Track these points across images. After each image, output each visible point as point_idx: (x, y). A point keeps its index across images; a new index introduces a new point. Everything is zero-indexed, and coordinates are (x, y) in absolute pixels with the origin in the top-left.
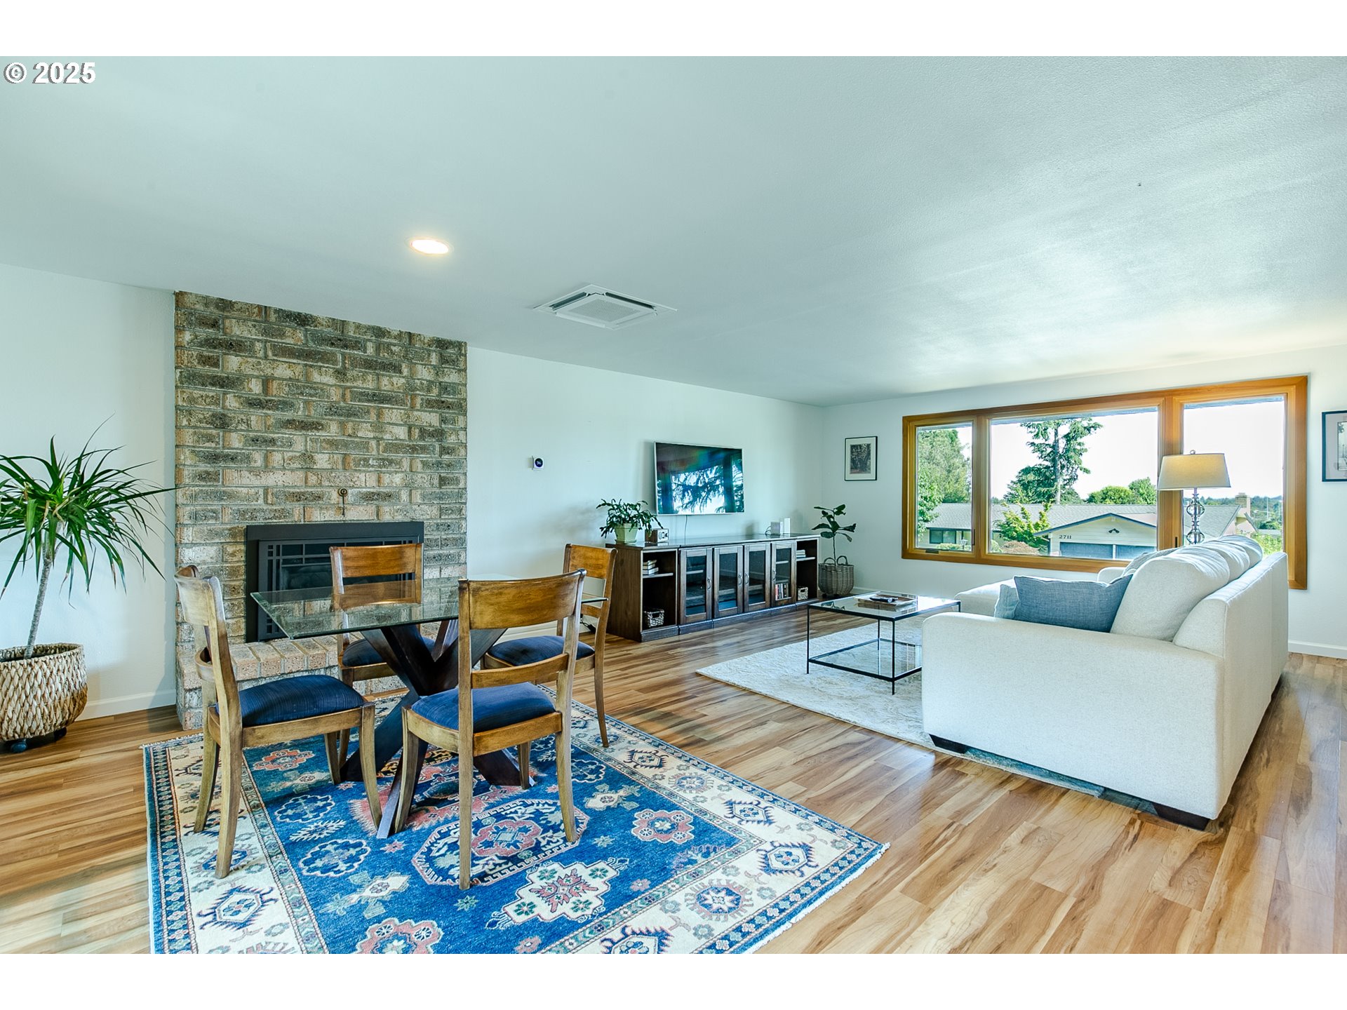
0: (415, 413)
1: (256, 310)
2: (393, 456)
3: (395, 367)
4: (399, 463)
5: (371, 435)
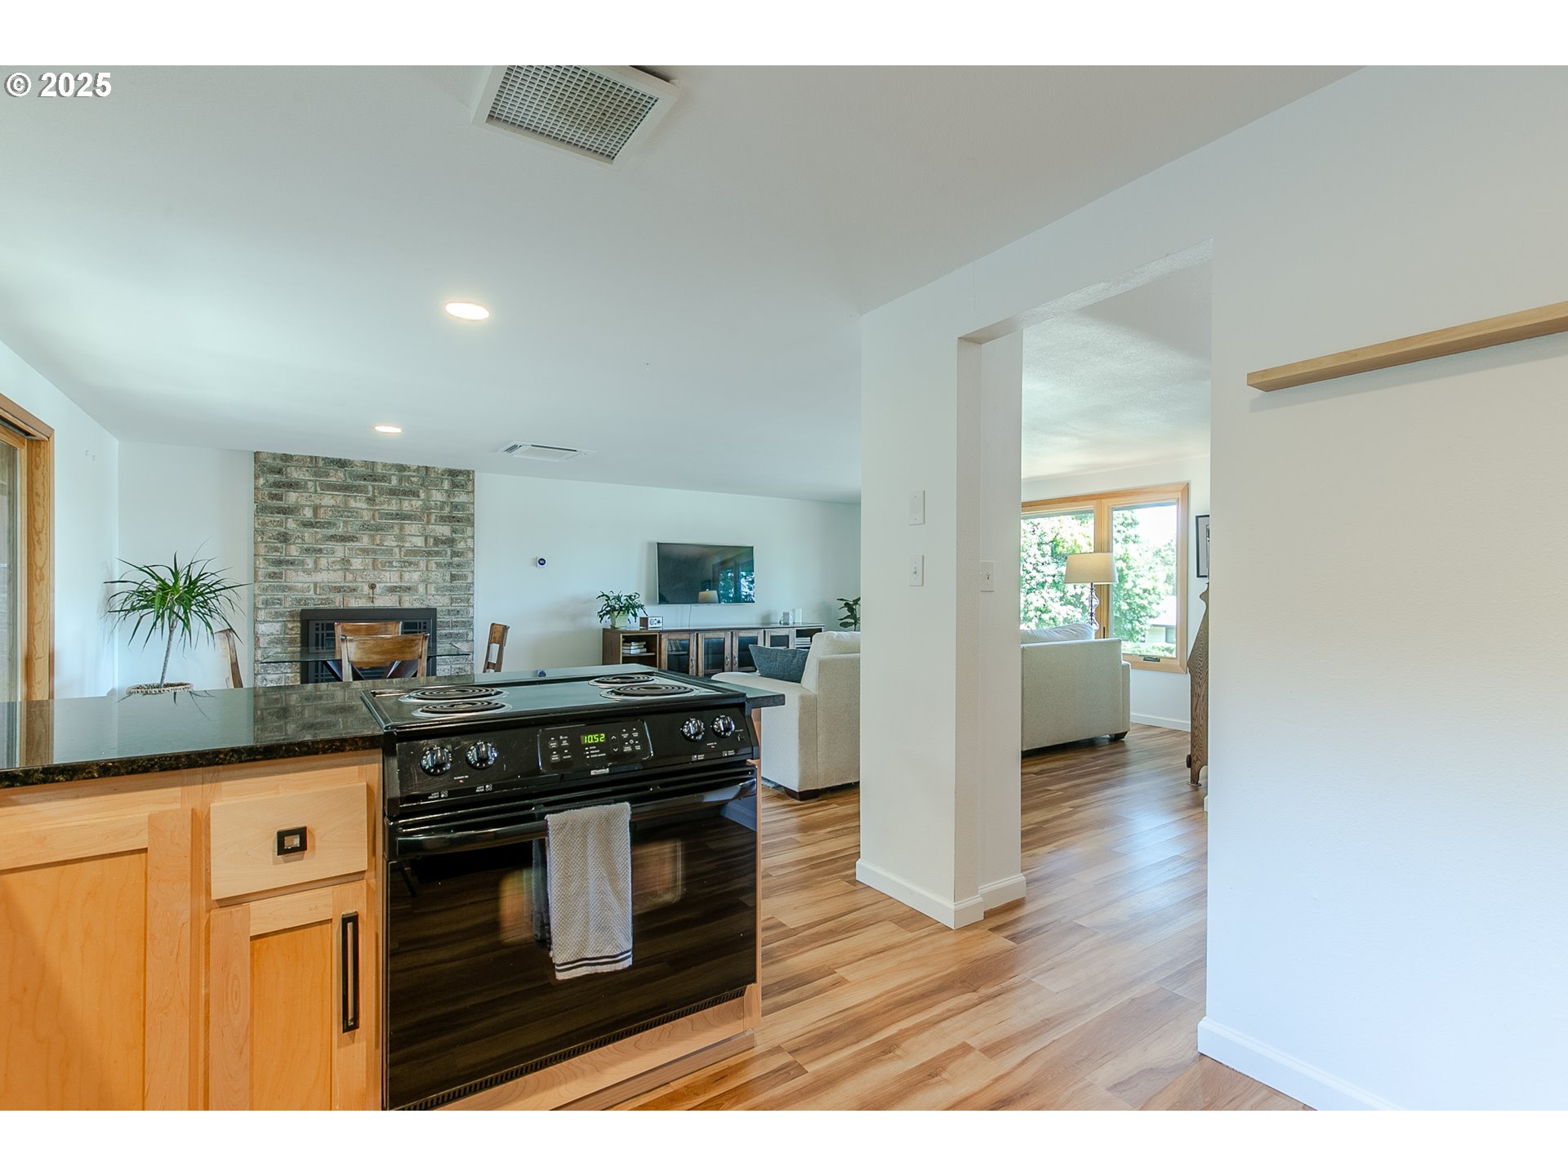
0: (430, 526)
1: (309, 460)
2: (412, 559)
3: (414, 493)
4: (417, 564)
5: (395, 544)
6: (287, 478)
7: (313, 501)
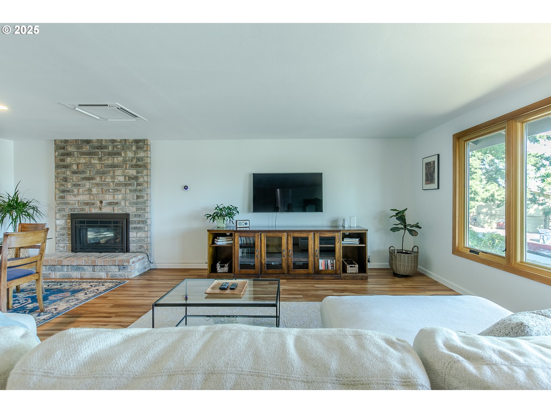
0: (127, 171)
1: (75, 141)
2: (118, 188)
3: (119, 153)
4: (120, 191)
5: (110, 180)
6: (67, 151)
7: (77, 161)
